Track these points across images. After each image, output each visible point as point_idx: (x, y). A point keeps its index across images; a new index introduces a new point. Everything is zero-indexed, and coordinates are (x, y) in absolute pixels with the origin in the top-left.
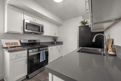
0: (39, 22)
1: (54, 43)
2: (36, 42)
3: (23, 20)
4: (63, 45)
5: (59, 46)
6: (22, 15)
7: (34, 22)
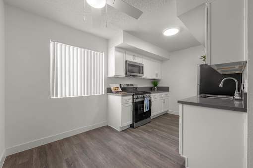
0: (139, 60)
1: (154, 90)
2: (135, 87)
3: (125, 61)
4: (169, 93)
5: (164, 94)
6: (124, 55)
7: (134, 61)
